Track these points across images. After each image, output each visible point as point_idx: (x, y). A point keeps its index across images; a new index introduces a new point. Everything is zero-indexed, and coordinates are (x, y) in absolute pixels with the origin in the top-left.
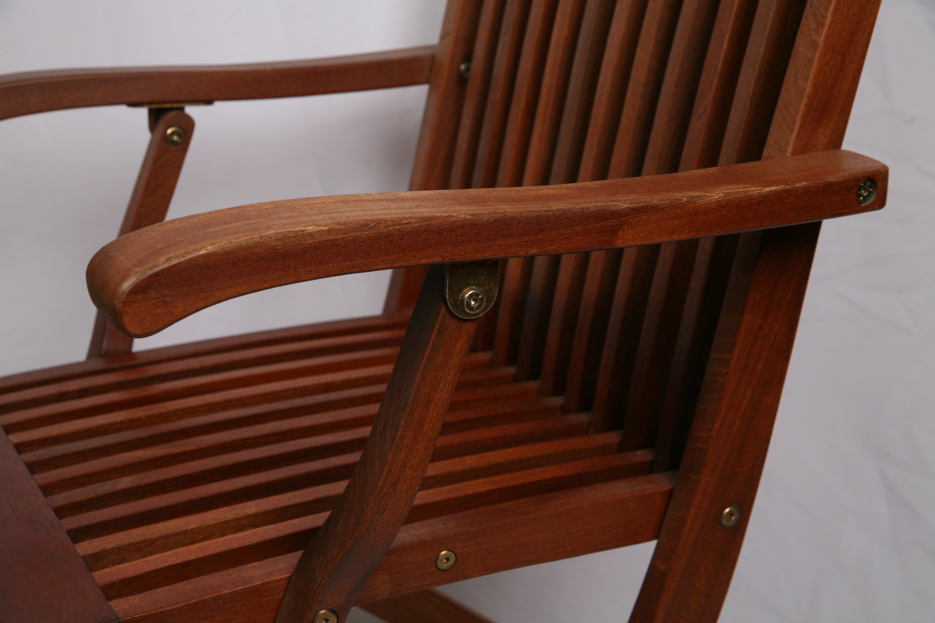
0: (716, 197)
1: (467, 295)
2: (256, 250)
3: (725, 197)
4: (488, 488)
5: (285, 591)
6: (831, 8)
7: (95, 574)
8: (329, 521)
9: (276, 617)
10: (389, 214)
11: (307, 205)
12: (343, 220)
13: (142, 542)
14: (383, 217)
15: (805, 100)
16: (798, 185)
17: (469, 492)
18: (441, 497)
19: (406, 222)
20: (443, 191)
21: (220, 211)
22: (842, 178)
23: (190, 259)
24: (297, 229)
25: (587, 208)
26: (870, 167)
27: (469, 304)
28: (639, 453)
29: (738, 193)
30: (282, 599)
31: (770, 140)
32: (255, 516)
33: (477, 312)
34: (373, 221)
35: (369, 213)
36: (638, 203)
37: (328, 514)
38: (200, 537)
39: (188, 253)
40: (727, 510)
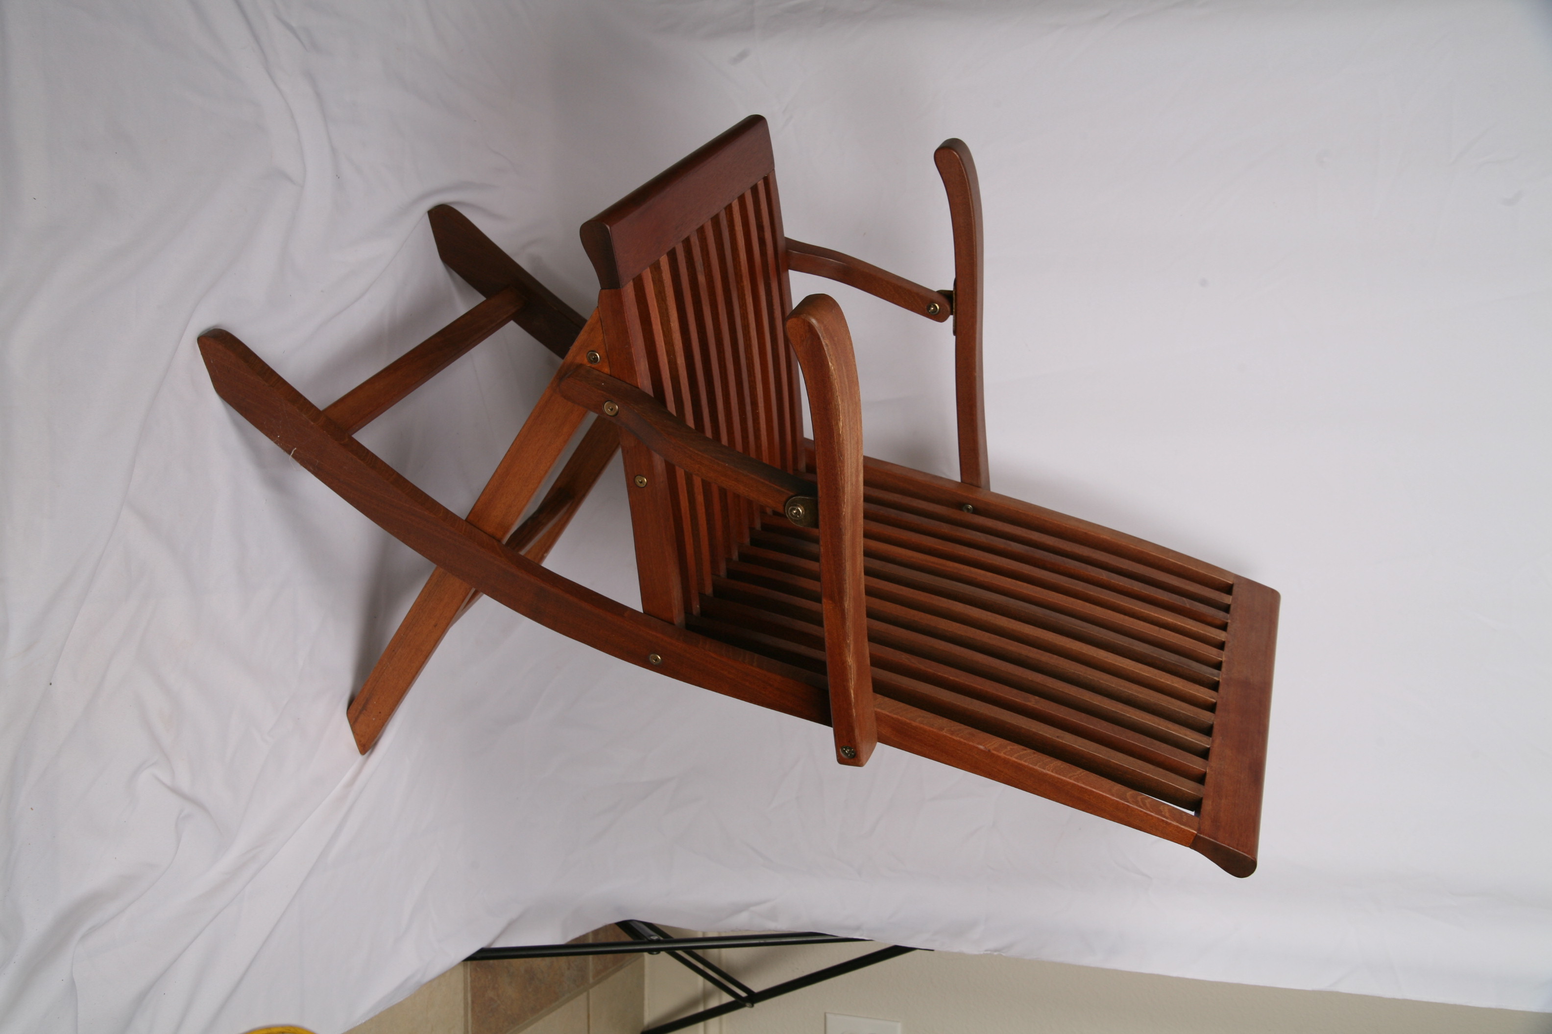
0: (849, 661)
1: (799, 509)
2: (830, 393)
3: (849, 665)
4: (683, 509)
5: (630, 384)
6: (962, 740)
7: (648, 270)
8: (670, 414)
9: (614, 377)
10: (847, 468)
11: (857, 420)
12: (845, 442)
13: (665, 295)
14: (846, 465)
15: (908, 721)
16: (854, 710)
17: (681, 497)
18: (679, 480)
19: (842, 477)
20: (862, 499)
21: (856, 371)
22: (857, 738)
23: (826, 357)
24: (841, 417)
25: (845, 583)
26: (863, 756)
27: (794, 509)
28: (698, 606)
29: (851, 674)
30: (625, 382)
31: (886, 699)
32: (676, 363)
33: (789, 514)
34: (844, 459)
35: (849, 456)
36: (847, 614)
37: (674, 413)
38: (665, 329)
39: (830, 356)
40: (659, 658)
